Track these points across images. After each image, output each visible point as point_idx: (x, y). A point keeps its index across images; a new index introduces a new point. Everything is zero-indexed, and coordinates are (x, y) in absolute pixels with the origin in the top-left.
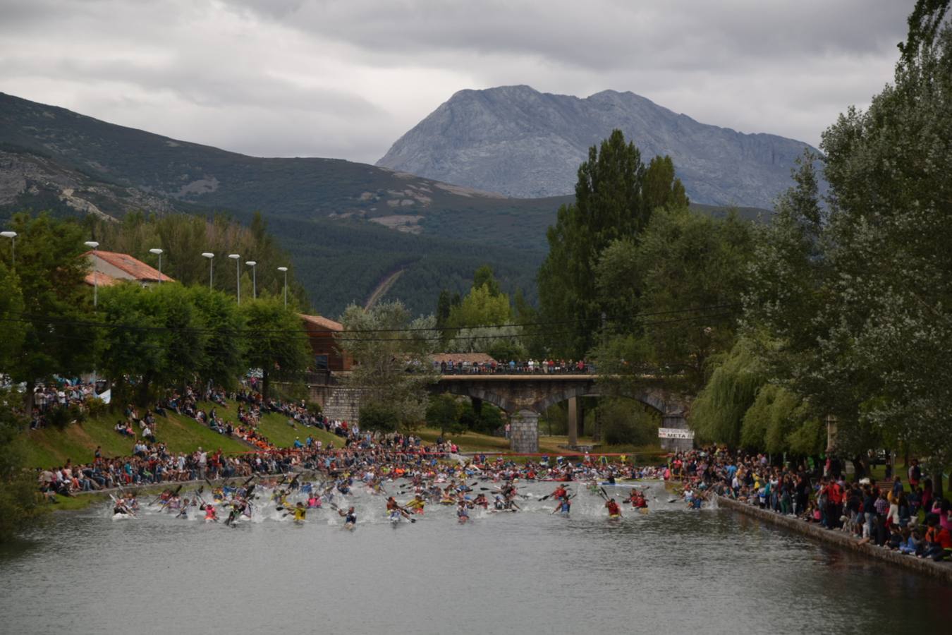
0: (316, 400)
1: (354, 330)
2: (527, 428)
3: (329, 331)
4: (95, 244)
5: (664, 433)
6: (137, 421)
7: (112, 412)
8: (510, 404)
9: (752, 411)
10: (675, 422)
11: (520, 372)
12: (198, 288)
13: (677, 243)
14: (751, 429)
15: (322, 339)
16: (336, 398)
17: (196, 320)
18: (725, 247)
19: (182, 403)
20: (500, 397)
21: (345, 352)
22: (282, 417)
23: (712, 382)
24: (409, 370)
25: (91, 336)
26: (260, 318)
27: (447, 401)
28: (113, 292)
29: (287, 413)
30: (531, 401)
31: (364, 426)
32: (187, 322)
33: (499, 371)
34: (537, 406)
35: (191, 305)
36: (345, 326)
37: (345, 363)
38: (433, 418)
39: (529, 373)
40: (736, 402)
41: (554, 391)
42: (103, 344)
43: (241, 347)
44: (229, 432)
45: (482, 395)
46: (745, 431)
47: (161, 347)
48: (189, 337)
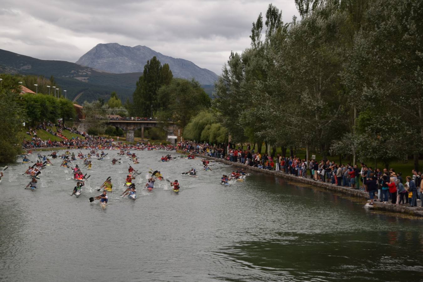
0: (76, 127)
1: (86, 108)
2: (131, 135)
4: (21, 83)
5: (169, 137)
6: (32, 131)
7: (25, 128)
8: (126, 128)
9: (204, 131)
10: (171, 134)
11: (129, 120)
12: (47, 95)
13: (179, 87)
14: (204, 136)
15: (78, 110)
16: (81, 126)
17: (47, 103)
18: (191, 88)
19: (43, 127)
20: (124, 127)
21: (83, 114)
22: (68, 131)
23: (191, 124)
24: (101, 119)
26: (64, 104)
27: (110, 127)
28: (26, 96)
29: (69, 130)
30: (132, 128)
31: (89, 134)
32: (45, 105)
33: (124, 120)
34: (134, 129)
35: (46, 100)
36: (83, 107)
37: (83, 117)
38: (107, 132)
39: (132, 120)
40: (199, 129)
41: (138, 125)
43: (59, 112)
44: (56, 134)
45: (119, 126)
46: (202, 137)
47: (39, 112)
48: (46, 109)
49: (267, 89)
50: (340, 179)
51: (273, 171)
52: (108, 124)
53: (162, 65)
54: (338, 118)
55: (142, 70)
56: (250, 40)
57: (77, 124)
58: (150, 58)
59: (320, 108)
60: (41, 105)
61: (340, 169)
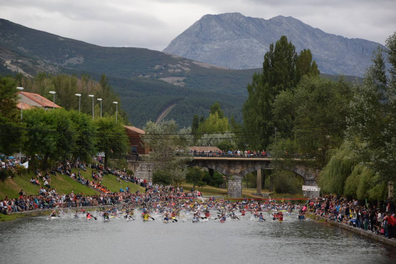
0: (131, 168)
1: (151, 134)
2: (236, 184)
3: (139, 134)
4: (22, 88)
5: (305, 188)
6: (41, 177)
7: (29, 172)
8: (228, 172)
9: (350, 178)
10: (311, 182)
11: (233, 156)
12: (73, 111)
13: (313, 93)
14: (349, 187)
15: (134, 138)
16: (141, 168)
17: (72, 127)
18: (337, 95)
19: (64, 168)
20: (223, 169)
21: (146, 145)
22: (114, 177)
23: (330, 164)
24: (178, 154)
25: (19, 134)
26: (104, 127)
27: (197, 170)
28: (30, 112)
29: (116, 175)
30: (238, 171)
32: (67, 128)
33: (223, 156)
34: (241, 173)
35: (69, 120)
36: (146, 132)
37: (146, 150)
38: (189, 178)
39: (238, 157)
40: (342, 173)
41: (250, 166)
42: (25, 138)
43: (94, 141)
44: (87, 183)
45: (214, 167)
46: (346, 188)
47: (54, 141)
48: (68, 136)
52: (190, 163)
57: (134, 164)
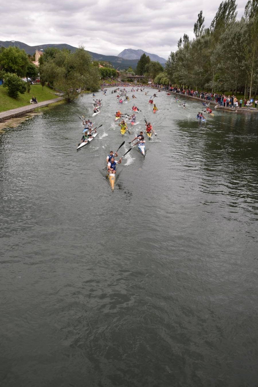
1: (121, 72)
2: (136, 82)
5: (149, 82)
6: (103, 80)
9: (161, 80)
10: (149, 81)
11: (135, 76)
12: (108, 68)
15: (118, 73)
17: (108, 71)
19: (107, 79)
20: (133, 79)
23: (157, 77)
24: (126, 76)
26: (113, 71)
28: (101, 68)
29: (115, 80)
31: (122, 81)
33: (133, 76)
34: (137, 80)
37: (120, 75)
38: (128, 81)
41: (138, 78)
43: (112, 74)
44: (111, 82)
46: (160, 82)
47: (105, 74)
48: (107, 73)
49: (183, 65)
50: (207, 98)
51: (185, 95)
52: (128, 78)
53: (147, 56)
54: (208, 76)
55: (140, 58)
56: (178, 47)
57: (118, 78)
58: (143, 54)
59: (201, 72)
60: (106, 71)
61: (207, 94)
